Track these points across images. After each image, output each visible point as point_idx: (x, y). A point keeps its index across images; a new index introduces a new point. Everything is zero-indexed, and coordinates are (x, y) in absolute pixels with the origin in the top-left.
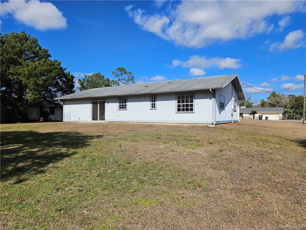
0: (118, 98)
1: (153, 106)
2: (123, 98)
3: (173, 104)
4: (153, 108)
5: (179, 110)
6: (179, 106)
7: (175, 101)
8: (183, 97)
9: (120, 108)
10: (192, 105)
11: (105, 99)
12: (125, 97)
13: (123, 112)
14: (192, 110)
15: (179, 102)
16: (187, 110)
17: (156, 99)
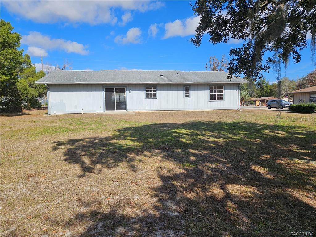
0: (145, 86)
1: (187, 95)
2: (151, 86)
3: (206, 93)
4: (187, 97)
5: (211, 99)
6: (211, 95)
7: (208, 91)
8: (215, 88)
9: (147, 97)
10: (222, 95)
11: (126, 87)
12: (154, 85)
13: (151, 101)
14: (222, 98)
15: (211, 92)
16: (218, 99)
17: (190, 89)
